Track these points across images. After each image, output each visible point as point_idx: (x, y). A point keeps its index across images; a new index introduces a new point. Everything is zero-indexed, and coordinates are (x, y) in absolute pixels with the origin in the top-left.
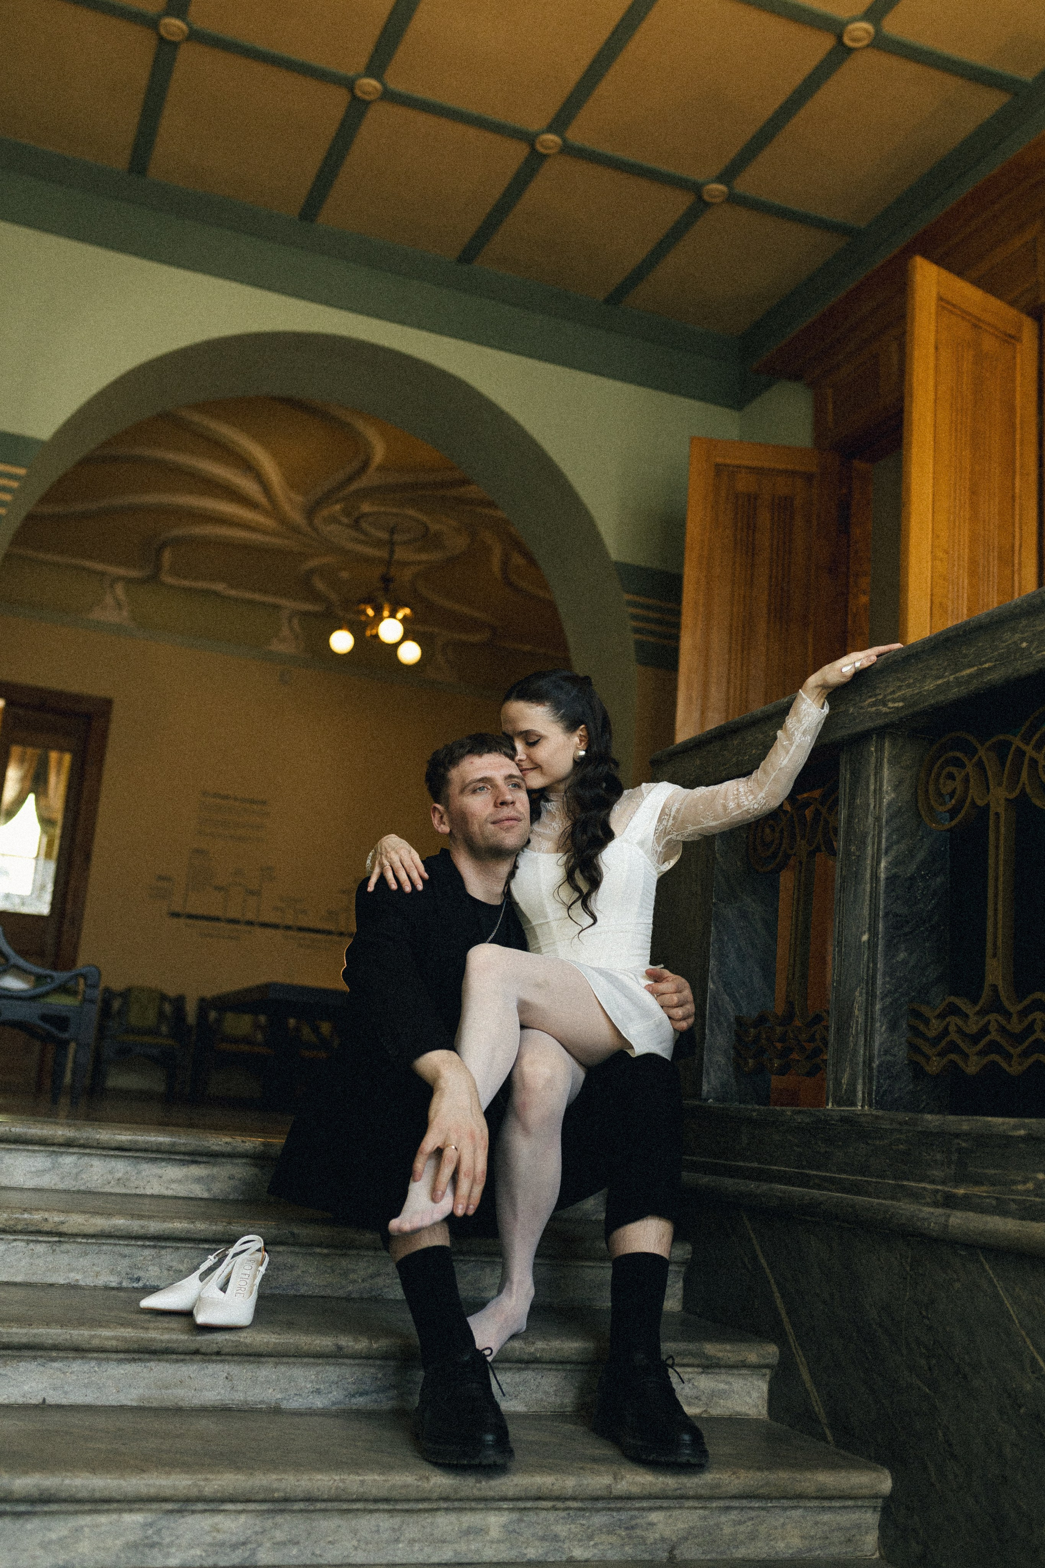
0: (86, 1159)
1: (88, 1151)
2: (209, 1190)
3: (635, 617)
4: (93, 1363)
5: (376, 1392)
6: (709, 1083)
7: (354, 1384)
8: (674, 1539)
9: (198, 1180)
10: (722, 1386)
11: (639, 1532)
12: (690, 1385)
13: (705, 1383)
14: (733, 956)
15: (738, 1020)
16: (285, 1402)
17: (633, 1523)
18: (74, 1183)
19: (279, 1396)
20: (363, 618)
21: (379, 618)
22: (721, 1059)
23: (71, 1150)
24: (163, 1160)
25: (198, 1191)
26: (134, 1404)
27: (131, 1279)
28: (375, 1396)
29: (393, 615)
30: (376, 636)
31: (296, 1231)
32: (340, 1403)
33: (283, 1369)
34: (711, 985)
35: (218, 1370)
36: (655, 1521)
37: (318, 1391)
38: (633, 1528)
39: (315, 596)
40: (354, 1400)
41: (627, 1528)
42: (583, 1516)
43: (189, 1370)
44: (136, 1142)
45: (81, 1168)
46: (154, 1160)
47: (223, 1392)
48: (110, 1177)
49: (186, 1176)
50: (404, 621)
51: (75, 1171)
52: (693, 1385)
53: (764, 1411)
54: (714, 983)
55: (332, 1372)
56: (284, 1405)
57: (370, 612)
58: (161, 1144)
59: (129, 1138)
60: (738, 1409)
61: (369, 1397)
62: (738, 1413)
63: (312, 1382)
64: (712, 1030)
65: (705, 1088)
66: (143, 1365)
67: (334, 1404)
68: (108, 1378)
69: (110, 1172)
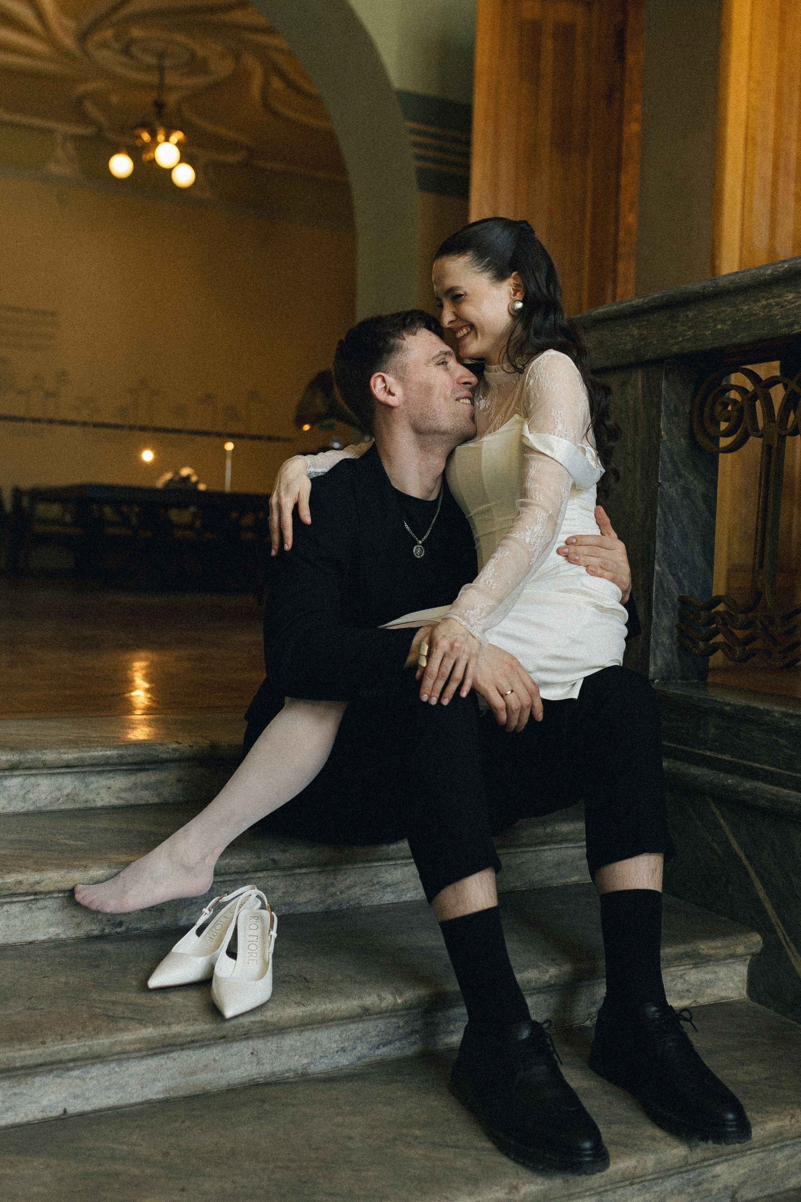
0: (32, 779)
1: (34, 772)
2: (159, 795)
3: (416, 145)
4: (113, 1065)
5: (400, 1040)
6: (655, 665)
7: (378, 1036)
8: (736, 1185)
9: (146, 787)
10: (709, 977)
11: (705, 1186)
12: (682, 980)
13: (694, 976)
14: (676, 537)
15: (683, 600)
16: (312, 1066)
17: (701, 1179)
18: (23, 805)
19: (305, 1061)
20: (138, 143)
21: (154, 143)
22: (665, 639)
23: (15, 773)
24: (110, 771)
25: (147, 797)
26: (161, 1096)
27: (113, 924)
28: (398, 1044)
29: (167, 140)
30: (153, 161)
31: (276, 857)
32: (364, 1057)
33: (307, 1034)
34: (657, 567)
35: (244, 1048)
36: (720, 1172)
37: (344, 1050)
38: (700, 1184)
39: (83, 118)
40: (378, 1052)
41: (695, 1185)
42: (656, 1184)
43: (214, 1053)
44: (82, 759)
45: (27, 789)
46: (99, 773)
47: (249, 1067)
48: (58, 794)
49: (135, 784)
50: (178, 144)
51: (23, 792)
52: (684, 980)
53: (744, 993)
54: (660, 566)
55: (355, 1029)
56: (312, 1069)
57: (146, 137)
58: (109, 757)
59: (76, 755)
60: (723, 994)
61: (392, 1046)
62: (722, 998)
63: (336, 1042)
64: (657, 613)
65: (652, 669)
66: (166, 1056)
67: (359, 1059)
68: (131, 1076)
69: (59, 789)
